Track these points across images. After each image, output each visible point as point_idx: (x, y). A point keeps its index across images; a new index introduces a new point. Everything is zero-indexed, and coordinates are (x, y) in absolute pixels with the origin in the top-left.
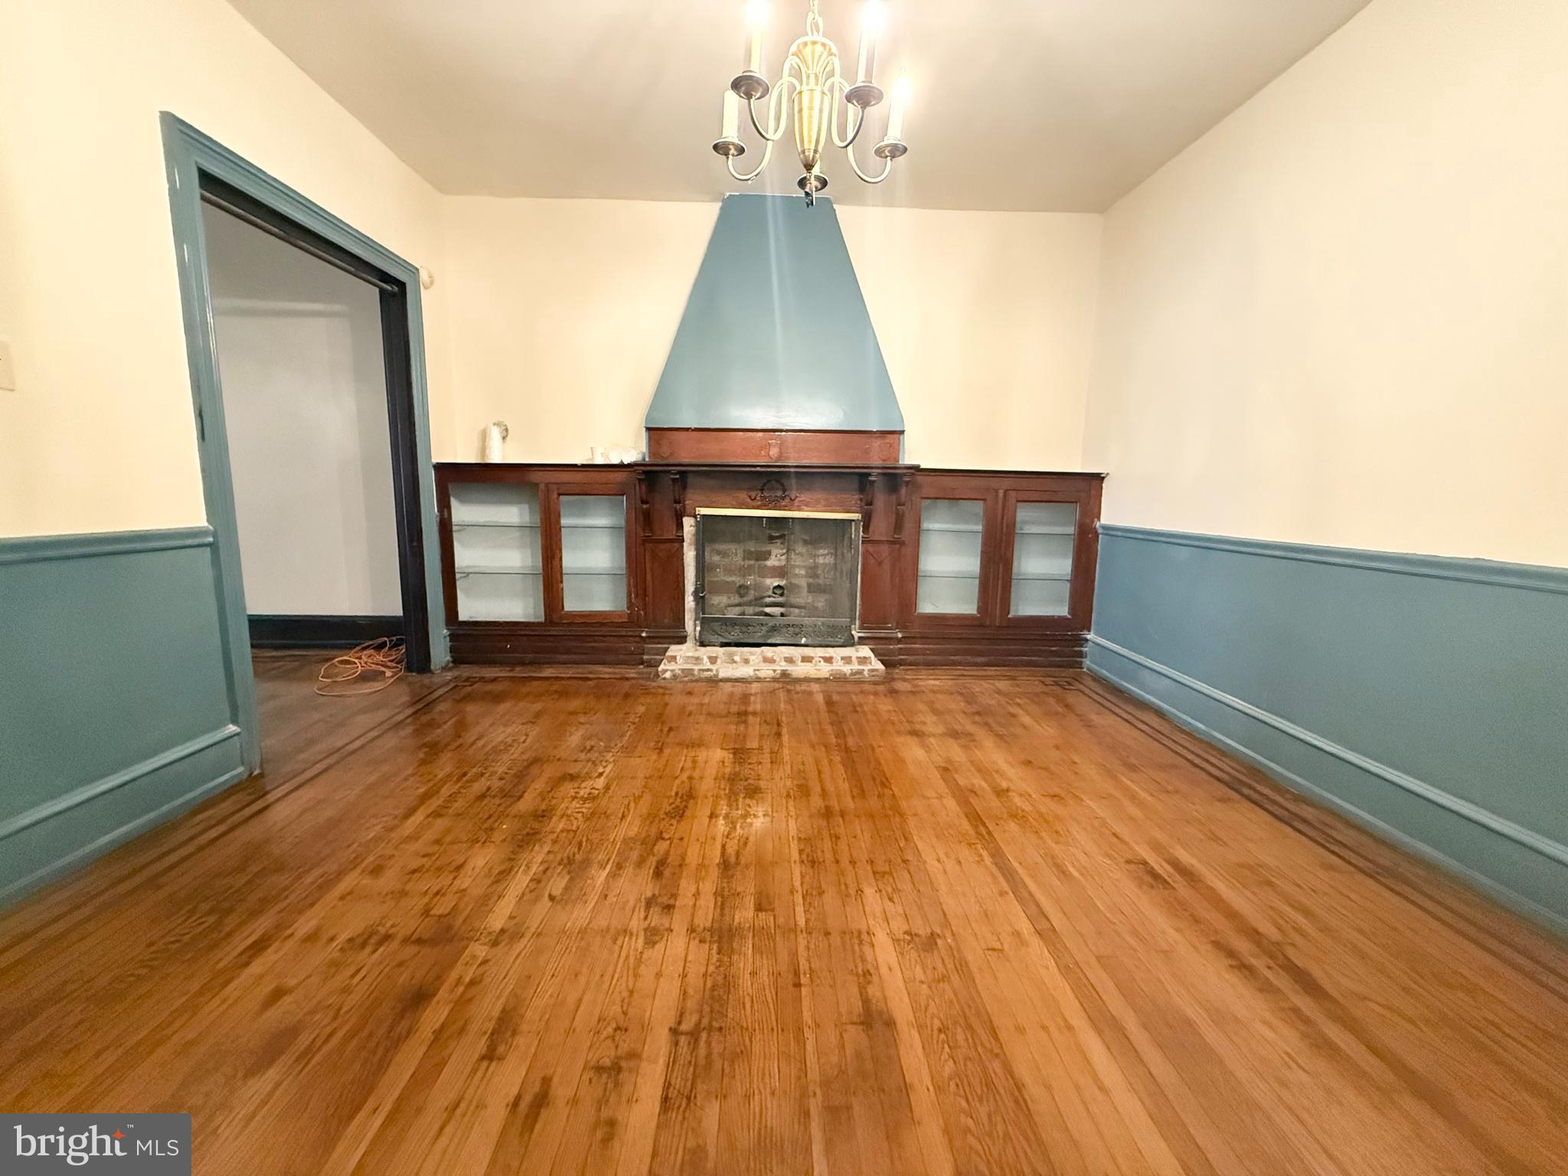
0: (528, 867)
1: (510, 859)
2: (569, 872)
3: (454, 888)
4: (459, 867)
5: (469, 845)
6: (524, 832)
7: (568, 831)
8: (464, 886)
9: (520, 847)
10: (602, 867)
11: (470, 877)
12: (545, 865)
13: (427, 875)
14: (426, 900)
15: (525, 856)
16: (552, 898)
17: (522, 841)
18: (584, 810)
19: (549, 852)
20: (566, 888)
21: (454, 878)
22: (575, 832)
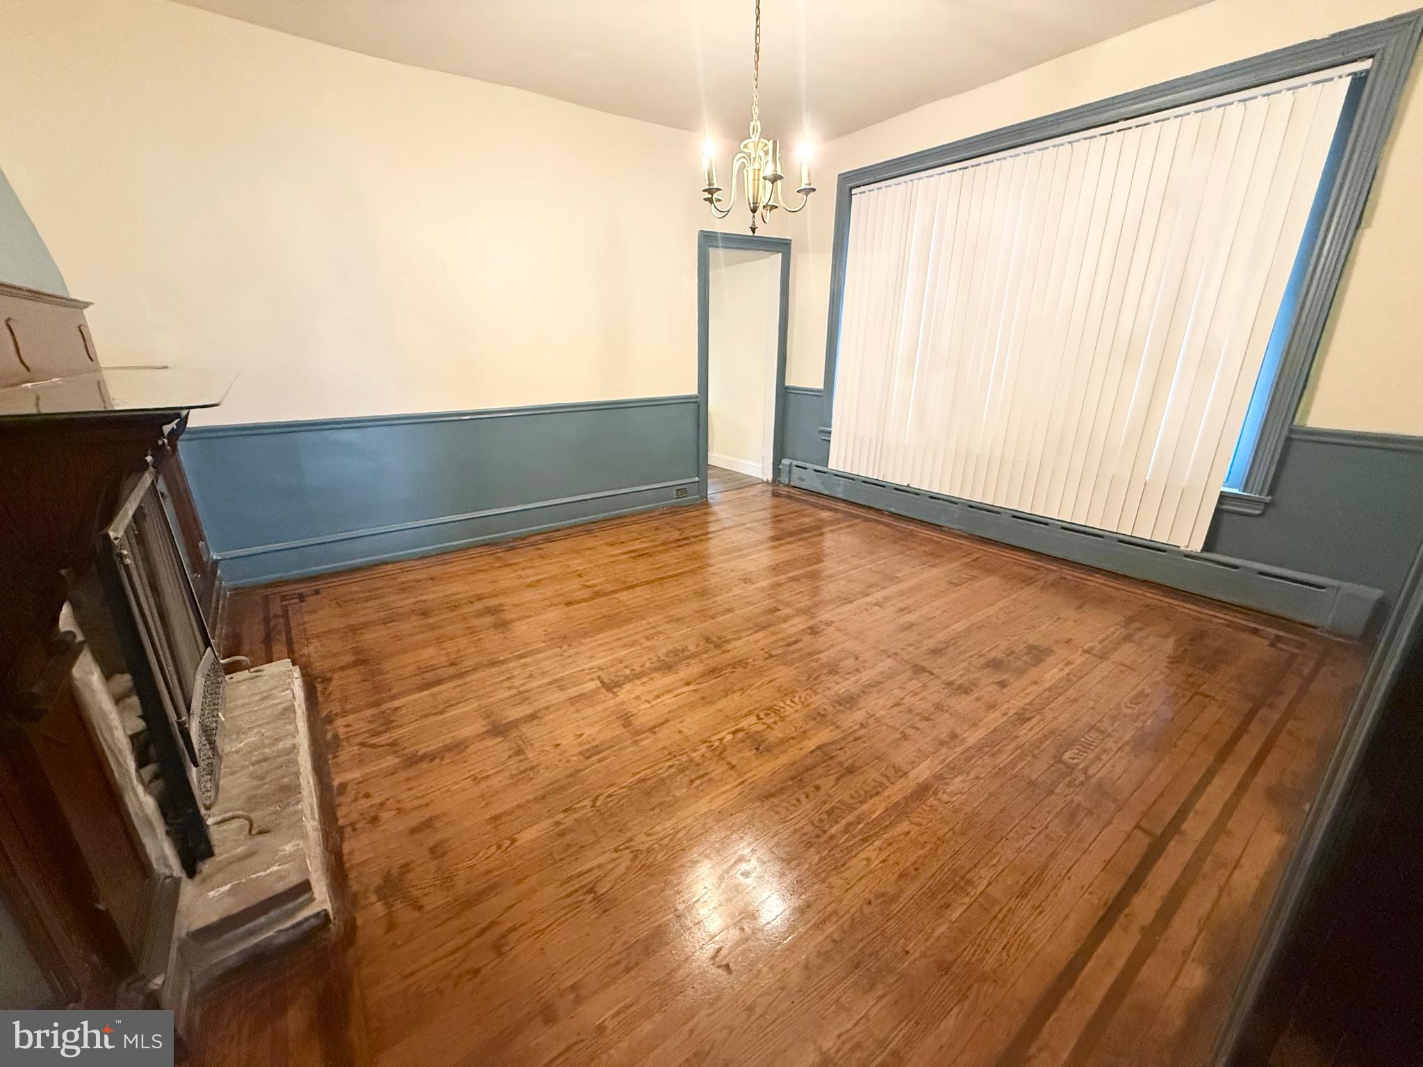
0: (857, 682)
1: (863, 692)
2: (838, 665)
3: (905, 692)
4: (897, 705)
5: (883, 720)
6: (842, 708)
7: (814, 691)
8: (899, 691)
9: (852, 698)
10: (818, 659)
11: (893, 694)
12: (847, 677)
13: (919, 711)
14: (924, 694)
15: (854, 690)
16: (857, 658)
17: (847, 702)
18: (788, 702)
19: (838, 684)
20: (846, 658)
21: (903, 699)
22: (810, 688)
